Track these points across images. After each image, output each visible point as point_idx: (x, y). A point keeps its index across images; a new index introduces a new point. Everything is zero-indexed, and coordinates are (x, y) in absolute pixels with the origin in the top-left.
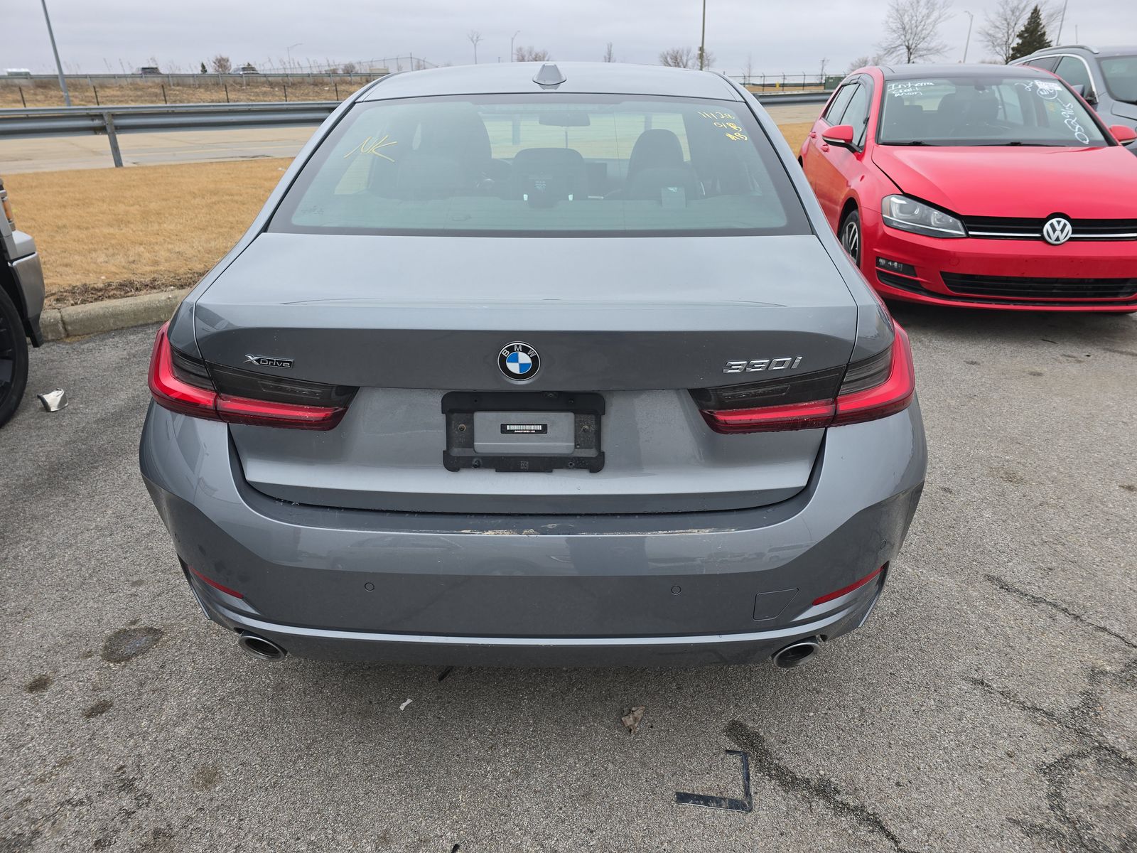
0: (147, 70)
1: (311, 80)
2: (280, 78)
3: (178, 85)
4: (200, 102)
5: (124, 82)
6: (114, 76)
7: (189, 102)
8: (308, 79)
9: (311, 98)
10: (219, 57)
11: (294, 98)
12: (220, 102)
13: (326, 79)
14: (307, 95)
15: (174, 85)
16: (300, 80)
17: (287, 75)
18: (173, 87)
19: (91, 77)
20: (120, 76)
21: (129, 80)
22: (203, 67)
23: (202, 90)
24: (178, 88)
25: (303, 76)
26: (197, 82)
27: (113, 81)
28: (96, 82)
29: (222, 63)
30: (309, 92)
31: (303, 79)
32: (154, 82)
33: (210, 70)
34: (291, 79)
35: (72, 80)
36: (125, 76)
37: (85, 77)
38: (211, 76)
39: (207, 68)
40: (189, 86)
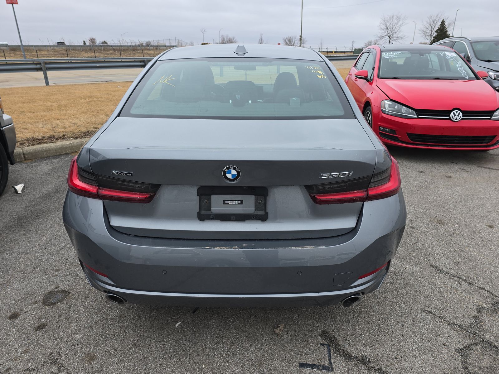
0: (60, 43)
1: (131, 48)
2: (118, 47)
3: (73, 50)
4: (83, 57)
5: (49, 48)
6: (45, 46)
7: (78, 57)
8: (130, 48)
9: (132, 56)
10: (91, 38)
11: (124, 56)
12: (92, 57)
13: (138, 48)
14: (130, 54)
15: (71, 50)
16: (127, 48)
17: (121, 46)
18: (71, 51)
19: (35, 46)
20: (47, 46)
21: (52, 48)
22: (84, 42)
23: (84, 52)
24: (73, 51)
25: (128, 46)
26: (82, 49)
27: (45, 48)
28: (37, 48)
29: (93, 40)
30: (131, 53)
31: (128, 48)
32: (63, 49)
33: (88, 44)
34: (123, 48)
35: (27, 48)
36: (50, 46)
37: (32, 46)
38: (88, 46)
39: (86, 42)
40: (78, 50)
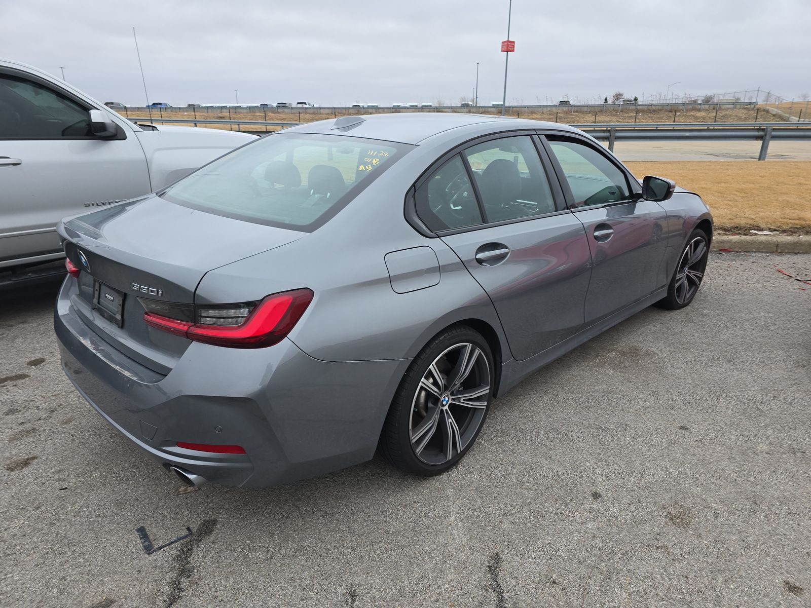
0: (563, 103)
1: (669, 108)
2: (646, 107)
3: (577, 112)
4: (585, 123)
5: (545, 110)
6: (540, 107)
7: (578, 123)
8: (666, 108)
9: (663, 121)
10: (618, 93)
11: (651, 121)
13: (681, 108)
14: (661, 118)
15: (574, 112)
16: (660, 108)
17: (652, 105)
18: (573, 113)
19: (528, 107)
20: (544, 106)
21: (549, 109)
22: (606, 99)
23: (590, 115)
24: (575, 114)
25: (663, 105)
26: (589, 110)
27: (540, 109)
28: (530, 109)
29: (618, 96)
30: (663, 117)
31: (663, 107)
32: (563, 110)
33: (610, 102)
34: (654, 107)
35: (518, 109)
36: (547, 106)
37: (525, 107)
38: (610, 105)
39: (608, 100)
40: (583, 112)
